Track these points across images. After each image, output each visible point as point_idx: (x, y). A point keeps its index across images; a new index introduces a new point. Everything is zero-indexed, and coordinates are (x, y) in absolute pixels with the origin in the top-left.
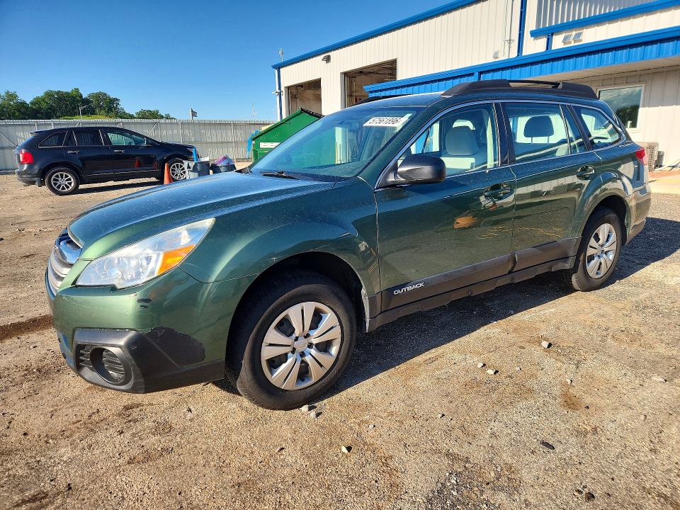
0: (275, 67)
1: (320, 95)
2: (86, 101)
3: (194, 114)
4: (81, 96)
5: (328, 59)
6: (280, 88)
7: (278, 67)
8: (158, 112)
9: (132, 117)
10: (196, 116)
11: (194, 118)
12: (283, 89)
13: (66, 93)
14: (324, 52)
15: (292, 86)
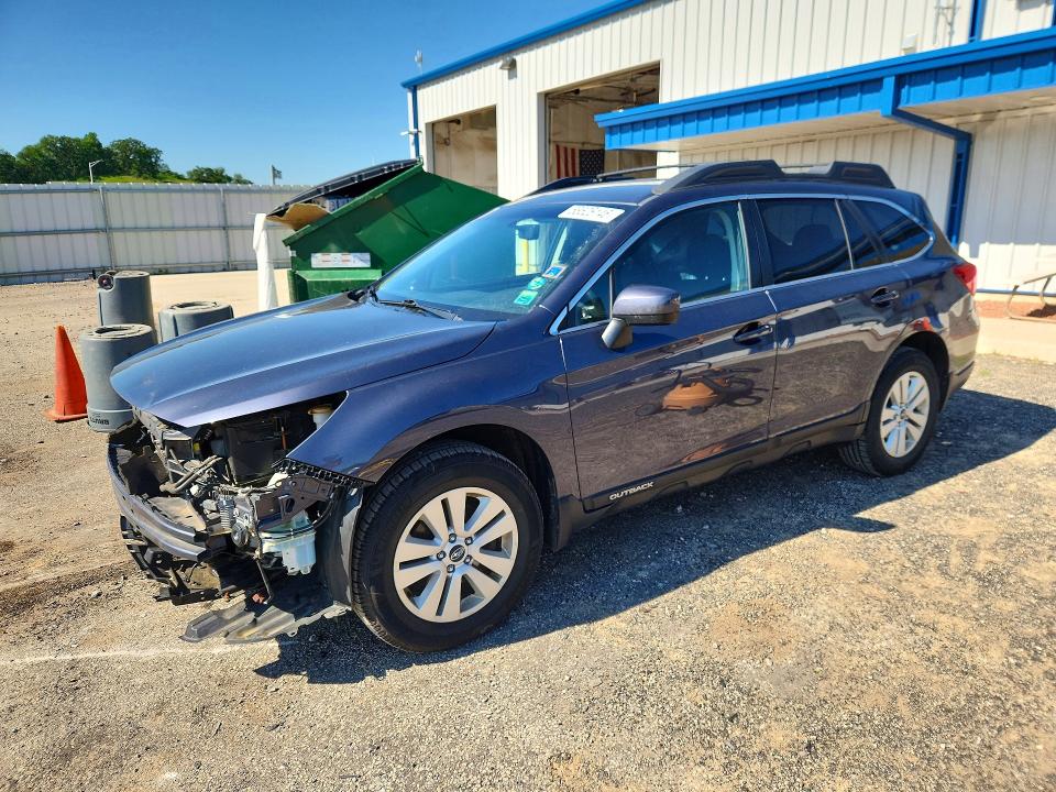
0: (405, 85)
1: (495, 139)
2: (106, 154)
3: (276, 174)
4: (100, 145)
5: (512, 65)
6: (416, 126)
7: (414, 86)
8: (223, 171)
9: (180, 178)
10: (280, 177)
11: (277, 180)
12: (422, 127)
13: (75, 140)
14: (506, 53)
15: (439, 122)
